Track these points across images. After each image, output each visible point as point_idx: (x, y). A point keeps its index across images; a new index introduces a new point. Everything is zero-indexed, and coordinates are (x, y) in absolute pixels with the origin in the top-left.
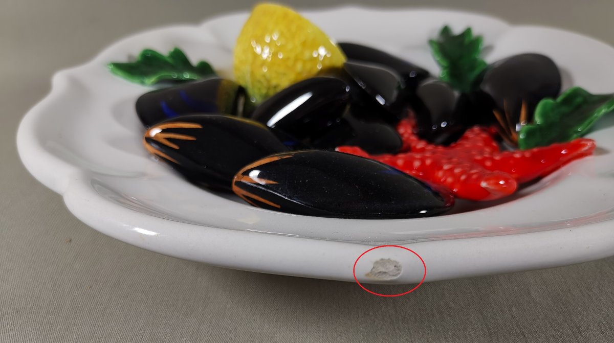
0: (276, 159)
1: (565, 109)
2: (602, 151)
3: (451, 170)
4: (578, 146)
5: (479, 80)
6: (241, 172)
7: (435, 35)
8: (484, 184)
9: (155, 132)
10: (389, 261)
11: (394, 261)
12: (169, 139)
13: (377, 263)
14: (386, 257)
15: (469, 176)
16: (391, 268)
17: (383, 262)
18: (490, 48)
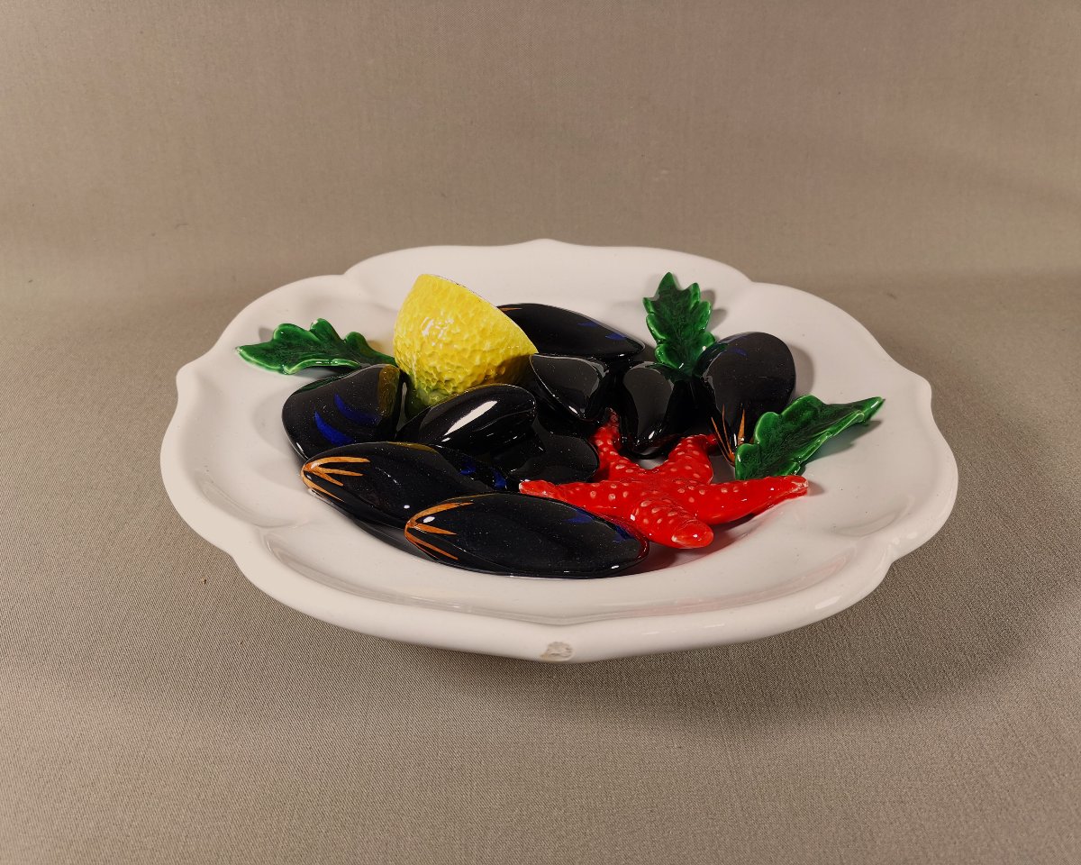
0: (454, 506)
1: (790, 426)
2: (817, 489)
3: (649, 508)
4: (789, 485)
5: (703, 361)
6: (415, 518)
7: (652, 293)
8: (674, 539)
9: (315, 465)
10: (561, 644)
11: (566, 645)
12: (331, 475)
13: (550, 645)
14: (559, 640)
15: (666, 519)
16: (563, 651)
17: (556, 645)
18: (721, 313)
